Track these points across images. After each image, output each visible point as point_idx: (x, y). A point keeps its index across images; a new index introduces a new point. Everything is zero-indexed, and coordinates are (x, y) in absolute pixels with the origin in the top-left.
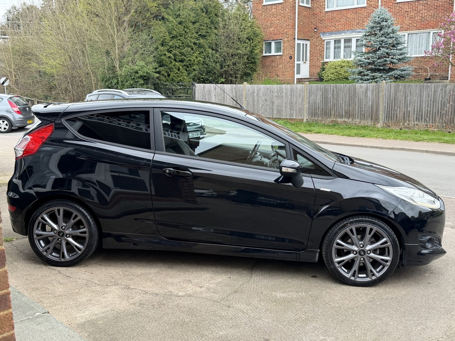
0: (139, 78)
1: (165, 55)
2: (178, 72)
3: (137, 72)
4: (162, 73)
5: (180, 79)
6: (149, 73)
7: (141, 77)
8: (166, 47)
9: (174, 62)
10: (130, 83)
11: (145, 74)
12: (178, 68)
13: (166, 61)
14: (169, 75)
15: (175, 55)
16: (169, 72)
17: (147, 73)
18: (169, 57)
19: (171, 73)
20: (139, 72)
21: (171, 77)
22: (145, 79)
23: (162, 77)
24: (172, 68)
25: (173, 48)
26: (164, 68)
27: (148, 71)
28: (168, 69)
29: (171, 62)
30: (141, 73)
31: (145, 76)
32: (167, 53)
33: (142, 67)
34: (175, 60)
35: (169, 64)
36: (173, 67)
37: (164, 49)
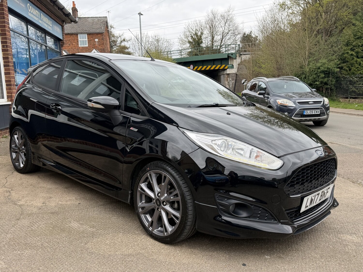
0: (321, 72)
1: (348, 53)
2: (359, 67)
3: (319, 68)
4: (344, 68)
5: (360, 73)
6: (330, 69)
7: (323, 72)
8: (350, 46)
9: (355, 58)
10: (313, 77)
11: (326, 69)
12: (359, 63)
13: (348, 58)
14: (350, 70)
15: (357, 53)
16: (351, 67)
17: (328, 68)
18: (352, 55)
19: (353, 68)
20: (321, 68)
21: (352, 71)
22: (326, 74)
23: (344, 71)
24: (354, 64)
25: (356, 47)
26: (347, 64)
27: (329, 67)
28: (350, 64)
29: (353, 59)
30: (322, 68)
31: (326, 71)
32: (349, 52)
33: (324, 64)
34: (358, 57)
35: (351, 60)
36: (355, 62)
37: (348, 48)
